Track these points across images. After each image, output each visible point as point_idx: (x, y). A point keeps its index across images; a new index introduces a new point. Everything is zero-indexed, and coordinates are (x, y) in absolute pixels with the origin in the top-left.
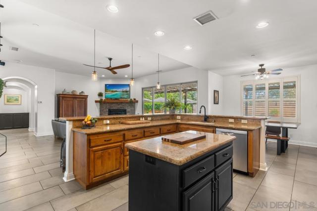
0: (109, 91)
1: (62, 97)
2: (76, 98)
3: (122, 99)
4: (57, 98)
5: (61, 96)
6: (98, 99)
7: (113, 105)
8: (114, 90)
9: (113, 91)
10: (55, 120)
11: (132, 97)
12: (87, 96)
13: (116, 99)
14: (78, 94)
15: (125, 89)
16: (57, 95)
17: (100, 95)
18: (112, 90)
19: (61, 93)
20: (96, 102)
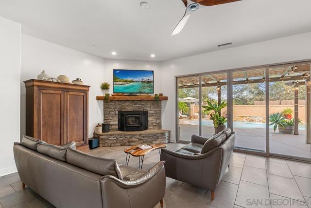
0: (120, 81)
1: (38, 86)
2: (68, 90)
3: (142, 95)
4: (25, 89)
5: (35, 83)
6: (102, 94)
7: (126, 104)
8: (128, 79)
9: (126, 81)
10: (22, 145)
11: (157, 92)
12: (89, 87)
13: (131, 94)
14: (71, 82)
15: (145, 79)
16: (25, 82)
17: (105, 87)
18: (125, 79)
19: (36, 78)
20: (98, 98)
